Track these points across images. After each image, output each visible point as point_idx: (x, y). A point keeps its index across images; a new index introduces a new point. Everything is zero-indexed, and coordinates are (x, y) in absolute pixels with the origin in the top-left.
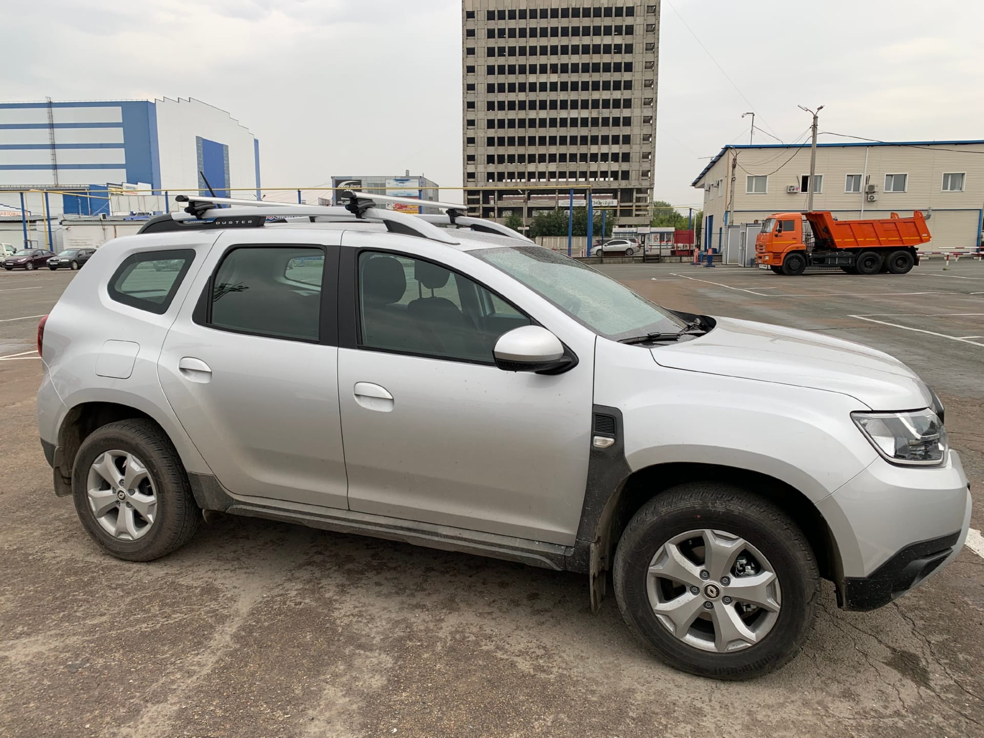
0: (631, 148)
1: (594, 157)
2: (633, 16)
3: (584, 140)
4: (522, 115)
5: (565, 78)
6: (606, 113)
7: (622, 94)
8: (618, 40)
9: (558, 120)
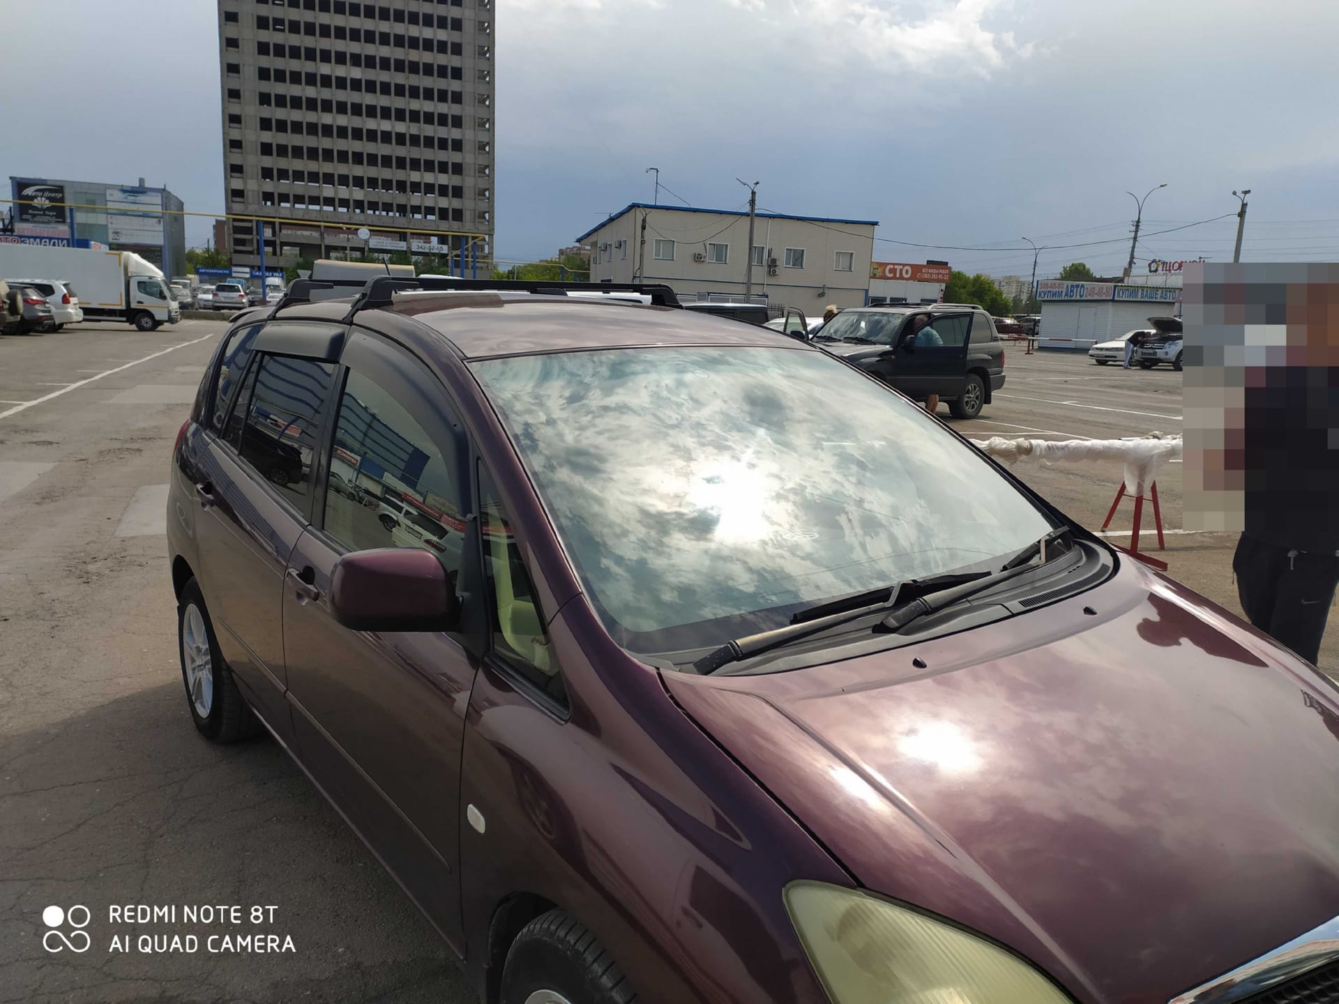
0: (463, 180)
4: (311, 117)
6: (428, 130)
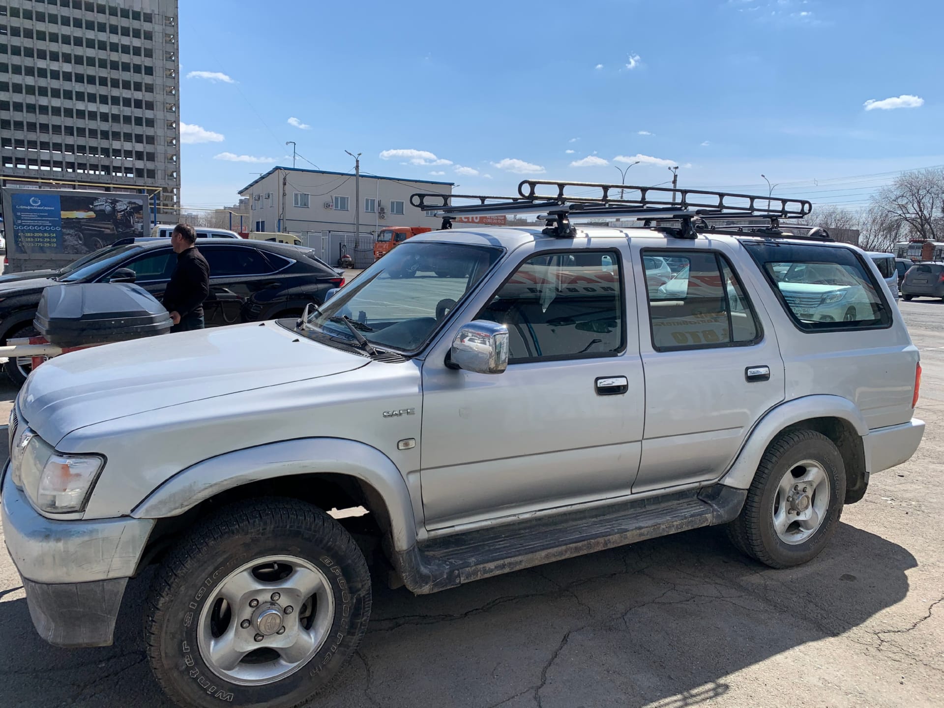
0: (155, 148)
1: (117, 153)
2: (151, 22)
3: (105, 135)
5: (80, 69)
6: (127, 111)
7: (143, 96)
8: (137, 42)
9: (75, 111)
